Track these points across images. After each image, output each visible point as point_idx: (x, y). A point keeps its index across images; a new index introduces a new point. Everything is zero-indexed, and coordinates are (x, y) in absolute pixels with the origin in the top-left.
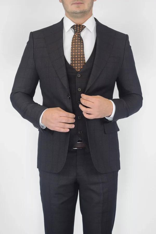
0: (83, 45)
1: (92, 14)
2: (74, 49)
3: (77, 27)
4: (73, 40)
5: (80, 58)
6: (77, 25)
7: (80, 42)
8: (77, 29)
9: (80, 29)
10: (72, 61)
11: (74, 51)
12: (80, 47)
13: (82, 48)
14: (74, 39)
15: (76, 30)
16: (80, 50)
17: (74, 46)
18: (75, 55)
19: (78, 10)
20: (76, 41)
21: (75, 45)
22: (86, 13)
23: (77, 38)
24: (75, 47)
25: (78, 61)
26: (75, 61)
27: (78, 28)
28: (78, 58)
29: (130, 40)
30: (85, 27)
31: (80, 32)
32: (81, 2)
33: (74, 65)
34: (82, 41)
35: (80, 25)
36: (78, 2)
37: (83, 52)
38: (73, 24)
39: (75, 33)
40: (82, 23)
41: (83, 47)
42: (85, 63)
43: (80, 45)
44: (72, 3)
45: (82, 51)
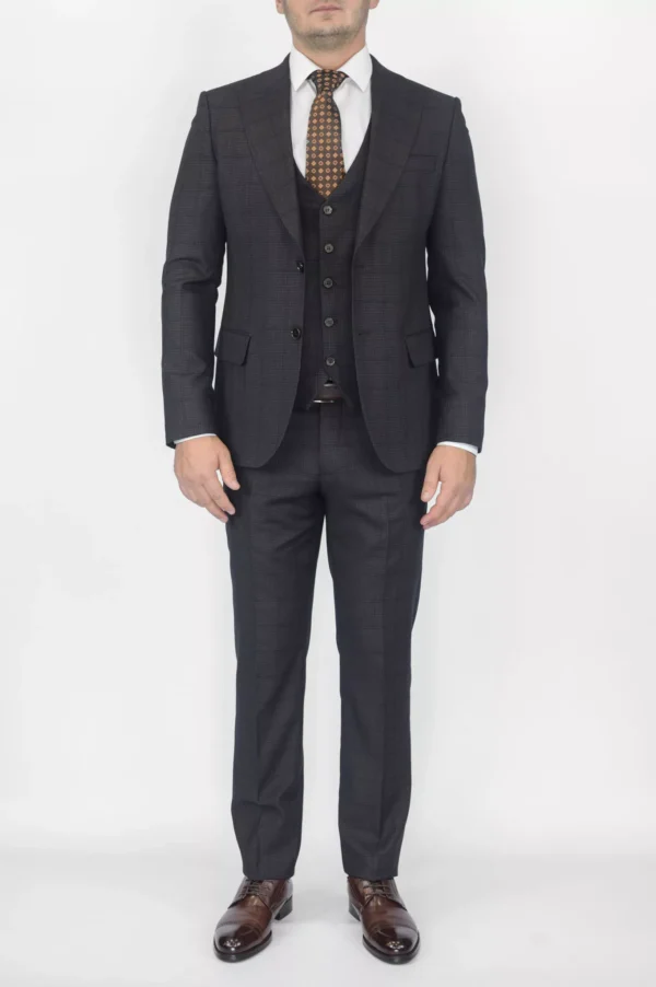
0: (339, 125)
1: (363, 44)
2: (314, 135)
3: (323, 77)
4: (312, 112)
5: (332, 159)
6: (323, 72)
7: (333, 117)
8: (323, 82)
9: (331, 82)
10: (309, 167)
11: (314, 142)
12: (332, 131)
13: (336, 134)
14: (316, 108)
15: (320, 85)
16: (332, 137)
17: (315, 128)
18: (318, 152)
19: (327, 27)
20: (322, 113)
21: (318, 124)
22: (350, 37)
23: (322, 107)
24: (318, 131)
25: (325, 167)
26: (317, 167)
27: (327, 79)
28: (325, 159)
29: (464, 110)
30: (346, 76)
31: (332, 90)
32: (336, 5)
33: (314, 179)
34: (336, 115)
35: (331, 72)
36: (327, 5)
37: (340, 144)
38: (313, 68)
39: (318, 91)
40: (338, 64)
41: (340, 131)
42: (343, 174)
43: (332, 124)
44: (309, 10)
45: (336, 141)
